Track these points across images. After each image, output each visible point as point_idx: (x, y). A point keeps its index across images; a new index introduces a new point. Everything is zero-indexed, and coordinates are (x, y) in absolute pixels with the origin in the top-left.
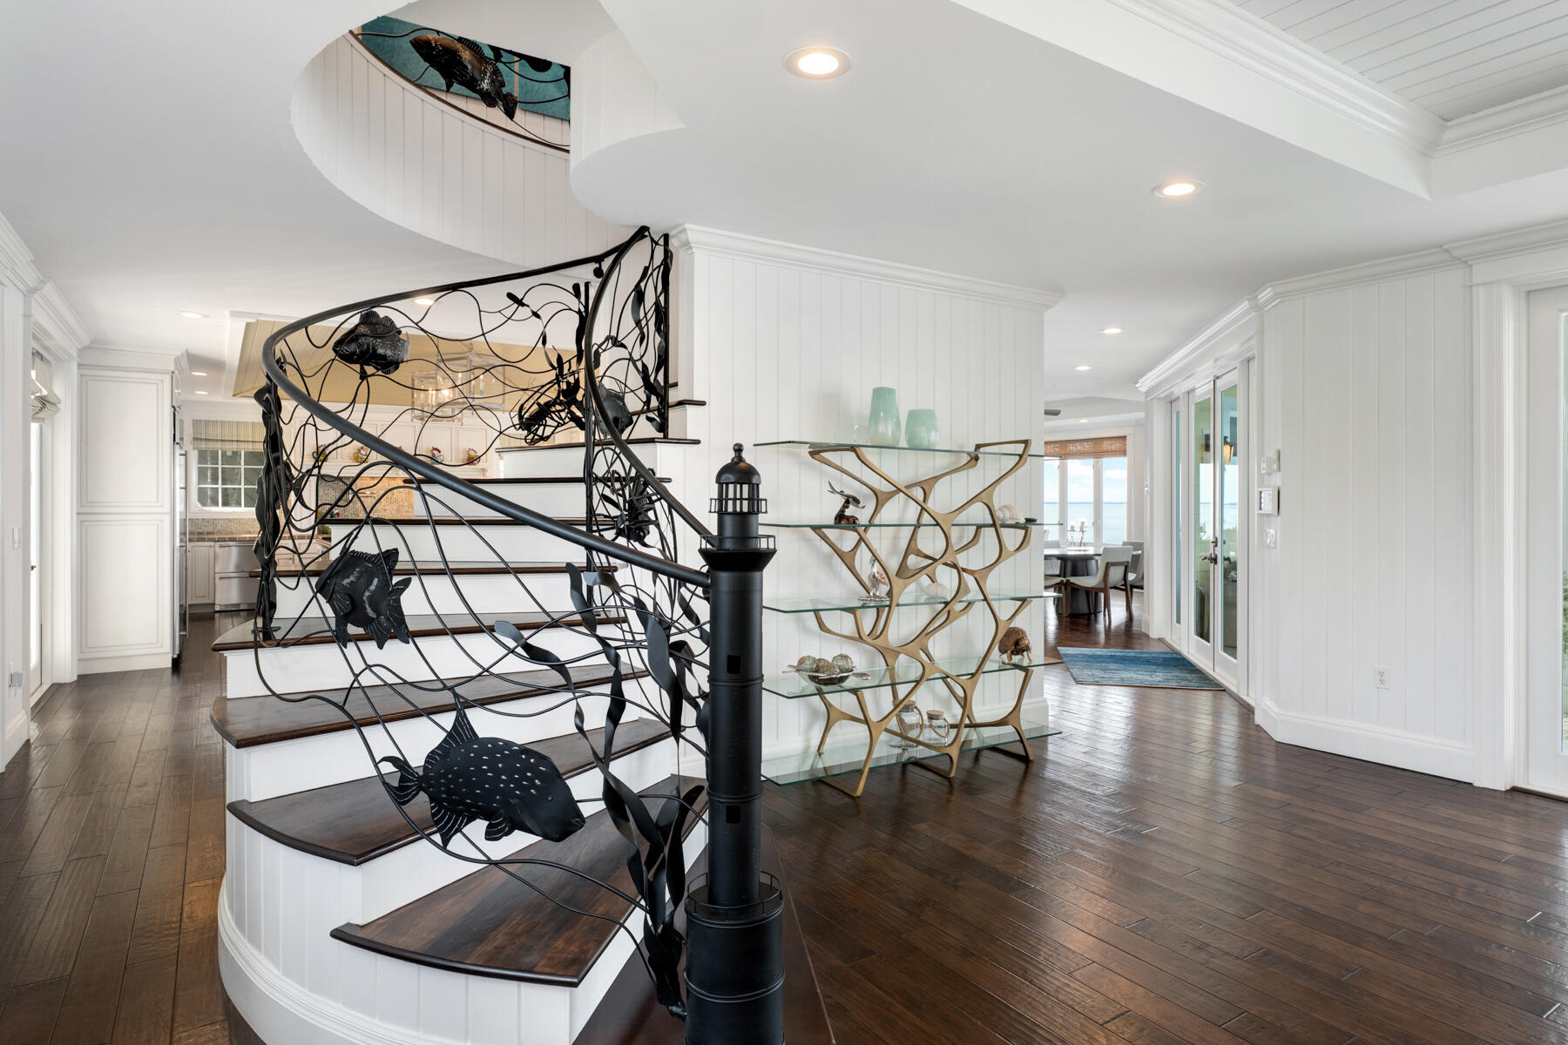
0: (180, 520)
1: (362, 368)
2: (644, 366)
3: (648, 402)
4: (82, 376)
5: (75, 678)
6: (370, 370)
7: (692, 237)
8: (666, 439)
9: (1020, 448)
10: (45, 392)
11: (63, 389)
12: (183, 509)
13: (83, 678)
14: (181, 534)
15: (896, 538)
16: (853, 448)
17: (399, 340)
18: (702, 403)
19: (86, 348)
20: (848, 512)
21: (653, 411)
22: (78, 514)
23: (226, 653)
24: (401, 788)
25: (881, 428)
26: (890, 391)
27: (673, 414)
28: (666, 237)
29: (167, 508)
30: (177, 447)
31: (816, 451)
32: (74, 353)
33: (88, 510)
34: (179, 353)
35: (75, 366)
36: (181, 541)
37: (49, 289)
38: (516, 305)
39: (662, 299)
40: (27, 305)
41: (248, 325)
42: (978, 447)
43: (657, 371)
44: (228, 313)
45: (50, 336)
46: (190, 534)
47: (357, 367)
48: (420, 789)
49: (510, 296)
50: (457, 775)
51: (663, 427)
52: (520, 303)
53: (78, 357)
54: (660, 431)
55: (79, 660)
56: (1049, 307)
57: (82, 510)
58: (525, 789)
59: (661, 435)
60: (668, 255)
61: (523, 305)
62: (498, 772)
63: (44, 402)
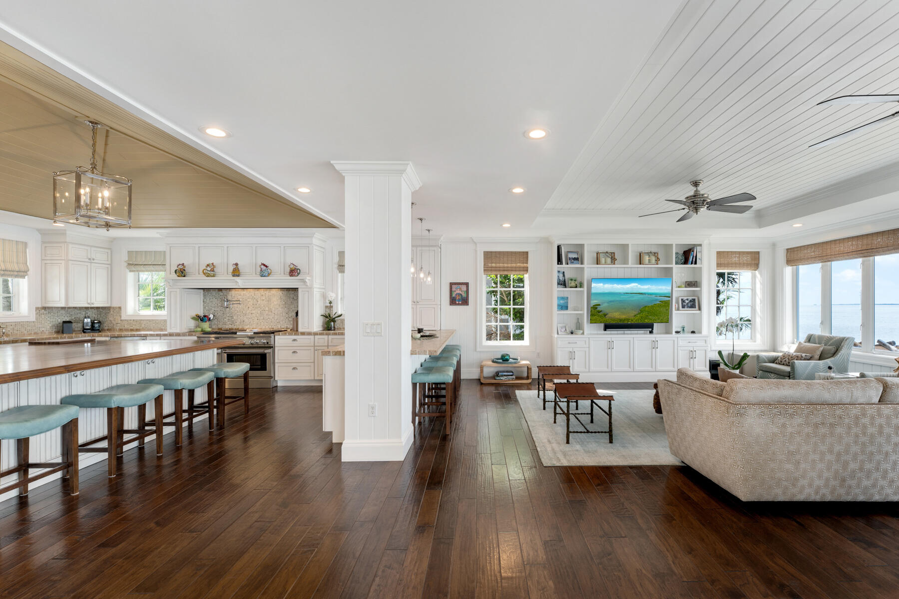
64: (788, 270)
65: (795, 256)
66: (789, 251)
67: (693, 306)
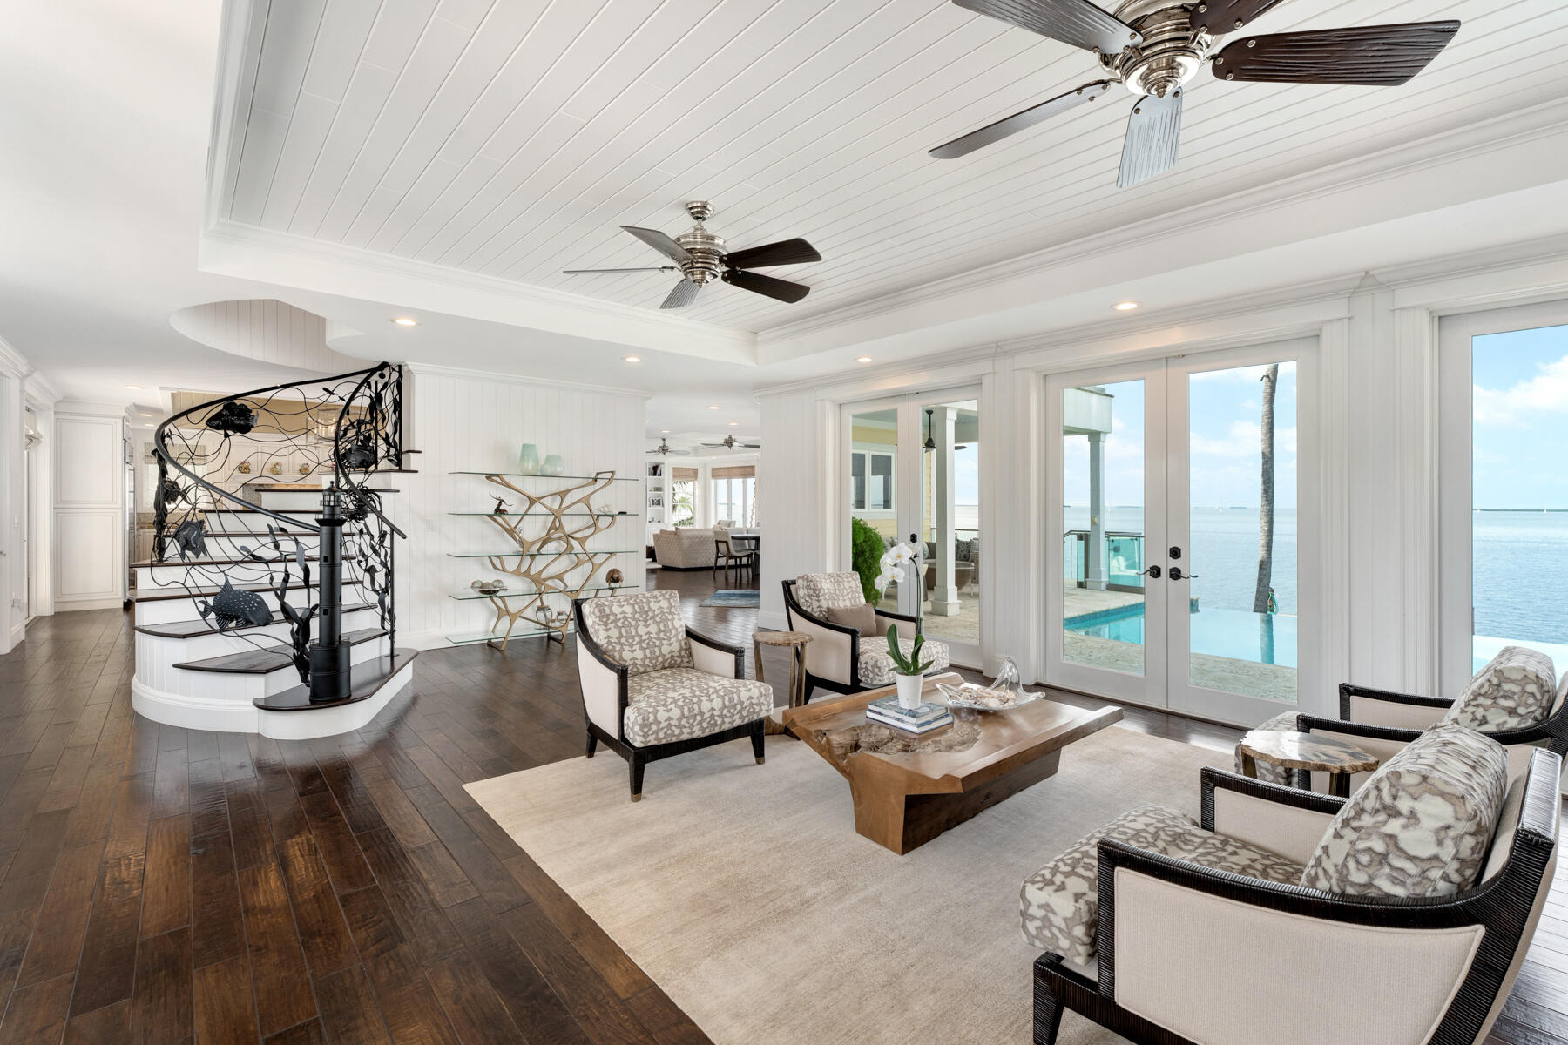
0: (130, 514)
1: (225, 432)
2: (387, 434)
3: (388, 451)
4: (58, 419)
5: (53, 614)
6: (230, 432)
7: (411, 368)
8: (400, 470)
9: (609, 475)
10: (31, 432)
11: (44, 428)
12: (132, 506)
13: (57, 614)
14: (130, 524)
15: (545, 522)
16: (498, 475)
17: (250, 416)
18: (420, 452)
19: (60, 401)
20: (501, 508)
21: (391, 456)
22: (54, 508)
23: (136, 569)
24: (205, 612)
25: (525, 465)
26: (533, 446)
27: (404, 457)
28: (400, 366)
29: (120, 505)
30: (127, 466)
31: (489, 477)
32: (52, 406)
33: (60, 506)
34: (128, 405)
35: (53, 413)
36: (130, 527)
37: (36, 375)
38: (329, 395)
39: (398, 397)
40: (22, 384)
41: (173, 394)
42: (598, 474)
43: (395, 434)
44: (157, 388)
45: (35, 399)
46: (138, 523)
47: (222, 432)
48: (212, 611)
49: (325, 389)
50: (225, 604)
51: (399, 464)
52: (332, 393)
53: (55, 407)
54: (397, 465)
55: (55, 603)
56: (649, 399)
57: (56, 506)
58: (250, 607)
59: (397, 468)
60: (401, 376)
61: (334, 394)
62: (240, 602)
63: (31, 438)
64: (713, 481)
65: (717, 473)
66: (714, 469)
67: (659, 504)
